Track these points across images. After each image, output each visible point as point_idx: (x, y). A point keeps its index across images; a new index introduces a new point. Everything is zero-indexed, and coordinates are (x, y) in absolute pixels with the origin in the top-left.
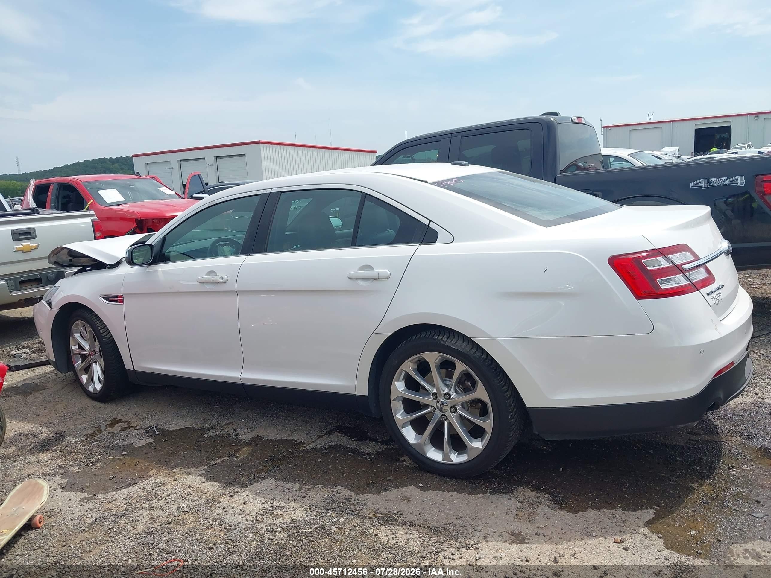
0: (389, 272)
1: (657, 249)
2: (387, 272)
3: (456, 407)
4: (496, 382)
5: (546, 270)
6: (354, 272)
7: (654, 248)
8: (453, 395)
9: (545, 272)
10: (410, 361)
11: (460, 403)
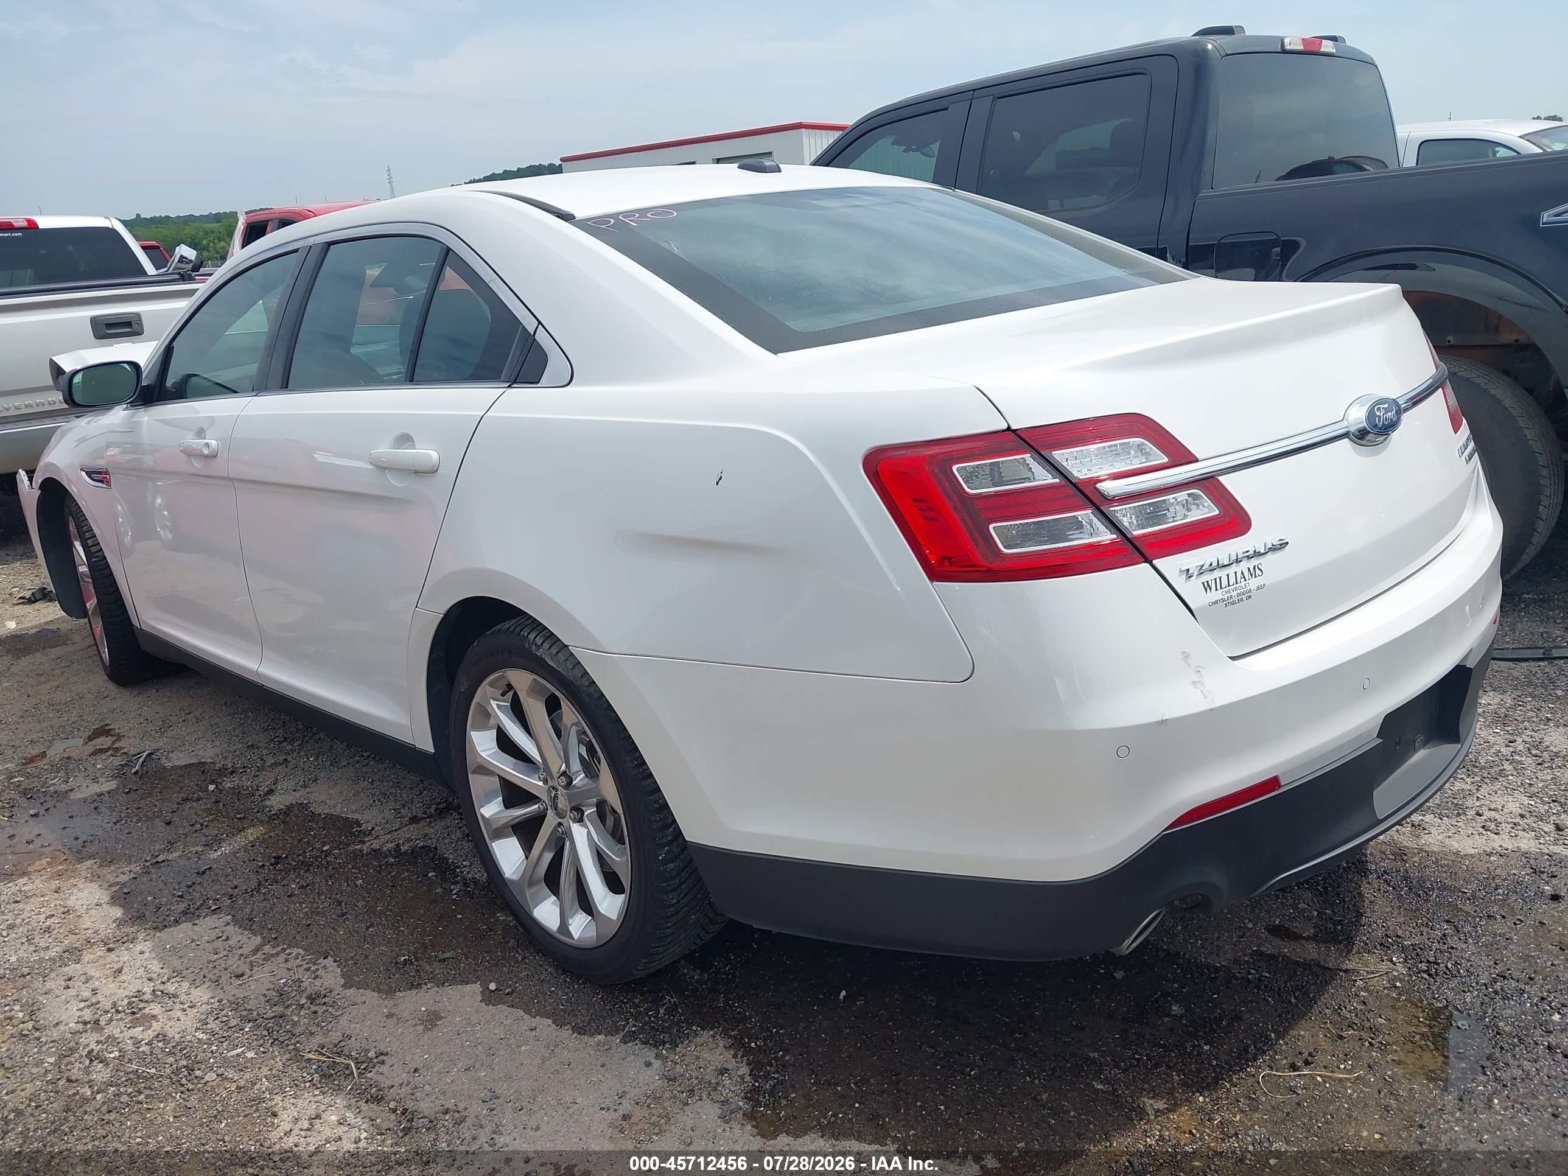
0: (434, 454)
1: (1014, 431)
2: (430, 455)
3: (583, 809)
4: (629, 764)
5: (721, 478)
6: (384, 450)
7: (1005, 426)
8: (578, 779)
9: (717, 484)
10: (491, 685)
11: (595, 800)
